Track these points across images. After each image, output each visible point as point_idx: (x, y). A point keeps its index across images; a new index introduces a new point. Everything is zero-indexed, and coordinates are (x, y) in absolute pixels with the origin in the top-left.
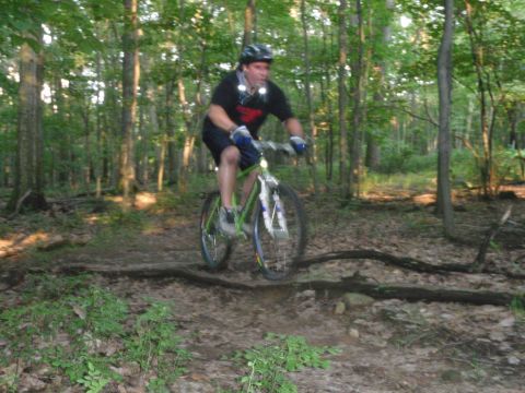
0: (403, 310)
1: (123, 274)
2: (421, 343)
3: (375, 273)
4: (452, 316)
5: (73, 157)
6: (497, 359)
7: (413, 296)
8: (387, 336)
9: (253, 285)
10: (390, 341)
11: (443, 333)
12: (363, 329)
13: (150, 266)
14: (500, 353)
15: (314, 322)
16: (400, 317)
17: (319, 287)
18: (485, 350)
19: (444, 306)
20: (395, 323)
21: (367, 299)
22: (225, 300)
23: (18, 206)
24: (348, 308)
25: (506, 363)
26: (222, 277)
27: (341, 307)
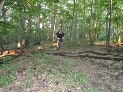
0: (94, 60)
2: (96, 65)
4: (102, 61)
6: (107, 67)
7: (96, 58)
9: (71, 56)
10: (91, 64)
11: (100, 63)
12: (87, 62)
14: (108, 66)
15: (79, 61)
16: (93, 61)
17: (81, 56)
18: (105, 66)
19: (101, 60)
20: (92, 62)
21: (88, 58)
23: (36, 44)
24: (85, 59)
25: (109, 68)
26: (66, 55)
27: (84, 59)
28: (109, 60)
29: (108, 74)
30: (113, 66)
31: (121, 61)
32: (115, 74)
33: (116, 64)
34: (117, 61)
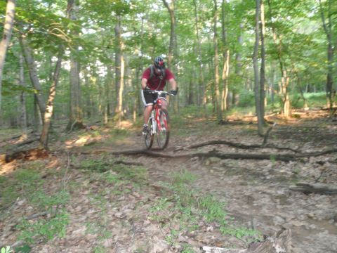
0: (231, 162)
1: (121, 153)
2: (236, 174)
3: (224, 150)
4: (250, 164)
5: (93, 104)
6: (263, 178)
7: (236, 157)
8: (224, 172)
9: (174, 155)
10: (225, 174)
11: (246, 170)
12: (215, 170)
13: (132, 150)
14: (264, 176)
15: (197, 168)
16: (230, 165)
17: (200, 156)
18: (257, 175)
19: (248, 161)
20: (228, 167)
21: (218, 159)
22: (162, 162)
23: (72, 128)
24: (211, 163)
25: (265, 179)
26: (161, 153)
27: (208, 163)
28: (265, 161)
29: (264, 193)
30: (276, 173)
31: (293, 161)
32: (281, 192)
33: (282, 169)
34: (283, 163)
